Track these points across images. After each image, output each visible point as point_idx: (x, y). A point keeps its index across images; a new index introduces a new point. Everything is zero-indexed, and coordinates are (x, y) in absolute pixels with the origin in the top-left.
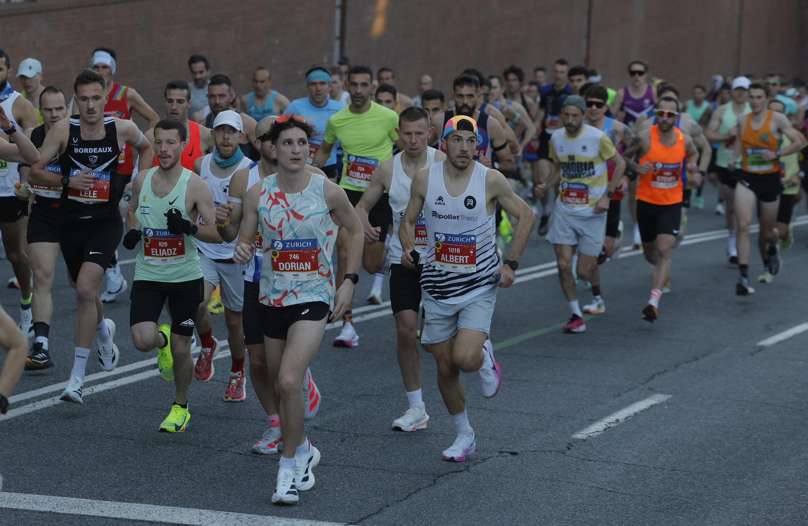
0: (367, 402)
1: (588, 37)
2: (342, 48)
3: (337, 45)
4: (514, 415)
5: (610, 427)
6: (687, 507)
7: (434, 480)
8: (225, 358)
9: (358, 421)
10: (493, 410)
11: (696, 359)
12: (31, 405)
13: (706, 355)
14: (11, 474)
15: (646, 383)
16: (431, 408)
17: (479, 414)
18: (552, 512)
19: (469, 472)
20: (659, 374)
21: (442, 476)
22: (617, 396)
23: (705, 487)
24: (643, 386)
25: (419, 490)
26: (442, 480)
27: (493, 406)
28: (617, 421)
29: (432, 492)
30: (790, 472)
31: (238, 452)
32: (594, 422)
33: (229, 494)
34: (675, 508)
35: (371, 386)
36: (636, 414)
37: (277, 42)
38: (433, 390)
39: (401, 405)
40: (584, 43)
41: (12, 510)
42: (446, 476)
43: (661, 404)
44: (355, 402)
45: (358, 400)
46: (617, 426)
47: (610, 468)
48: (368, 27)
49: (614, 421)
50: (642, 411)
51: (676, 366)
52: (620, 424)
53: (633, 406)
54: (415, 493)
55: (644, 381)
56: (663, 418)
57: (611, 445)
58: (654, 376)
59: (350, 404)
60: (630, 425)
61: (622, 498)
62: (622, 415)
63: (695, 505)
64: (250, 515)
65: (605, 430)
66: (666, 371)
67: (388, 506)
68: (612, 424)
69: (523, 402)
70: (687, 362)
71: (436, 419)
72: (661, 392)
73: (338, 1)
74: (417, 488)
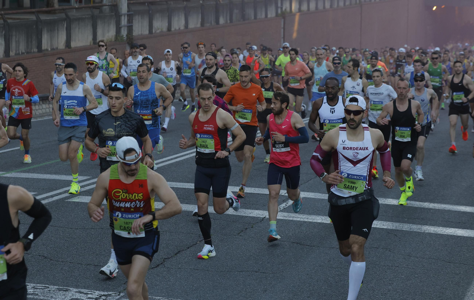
2: (284, 40)
3: (282, 40)
12: (189, 155)
14: (183, 177)
31: (254, 168)
33: (252, 182)
41: (184, 188)
64: (258, 189)
67: (302, 185)
73: (282, 26)
74: (310, 179)
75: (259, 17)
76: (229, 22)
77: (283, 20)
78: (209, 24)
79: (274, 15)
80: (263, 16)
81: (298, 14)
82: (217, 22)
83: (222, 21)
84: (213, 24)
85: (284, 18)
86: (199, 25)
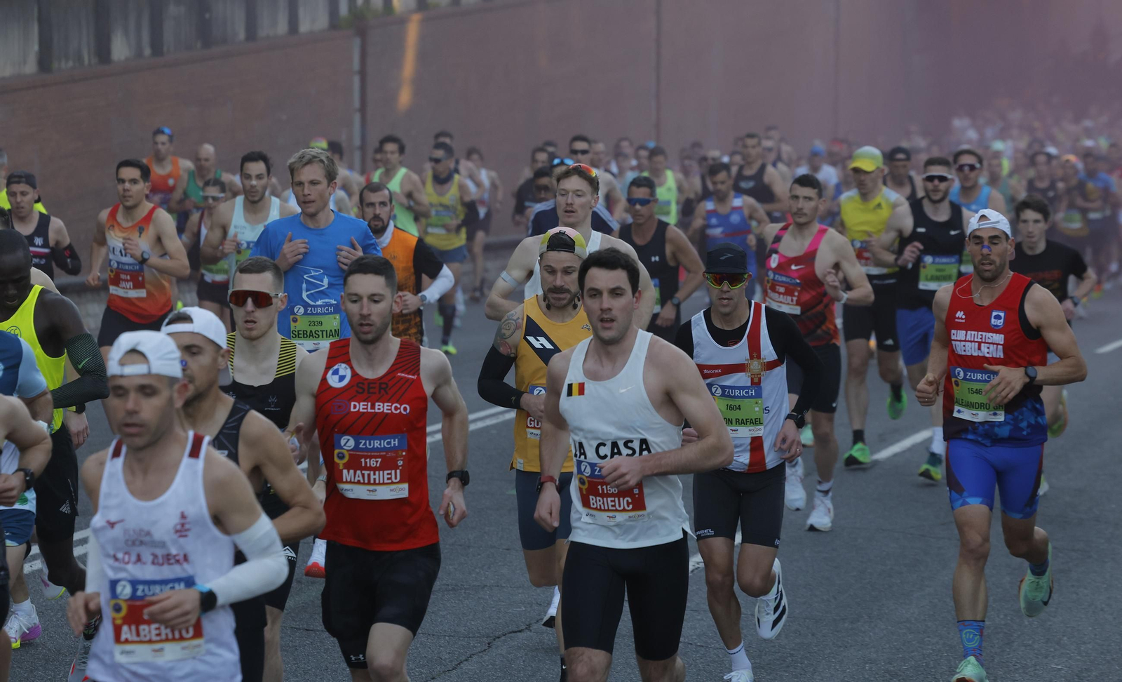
2: (363, 122)
3: (357, 118)
6: (792, 660)
7: (489, 644)
16: (483, 555)
18: (632, 676)
19: (531, 631)
21: (499, 638)
23: (813, 635)
25: (471, 657)
26: (498, 642)
29: (486, 658)
30: (912, 611)
34: (778, 662)
37: (284, 117)
42: (503, 638)
47: (699, 617)
48: (392, 99)
54: (466, 660)
57: (700, 590)
61: (715, 654)
63: (801, 658)
67: (433, 678)
73: (356, 65)
74: (468, 655)
75: (264, 30)
76: (147, 51)
77: (357, 42)
78: (71, 64)
79: (322, 22)
80: (282, 27)
81: (416, 18)
82: (103, 53)
83: (120, 49)
84: (86, 62)
85: (362, 33)
86: (31, 67)
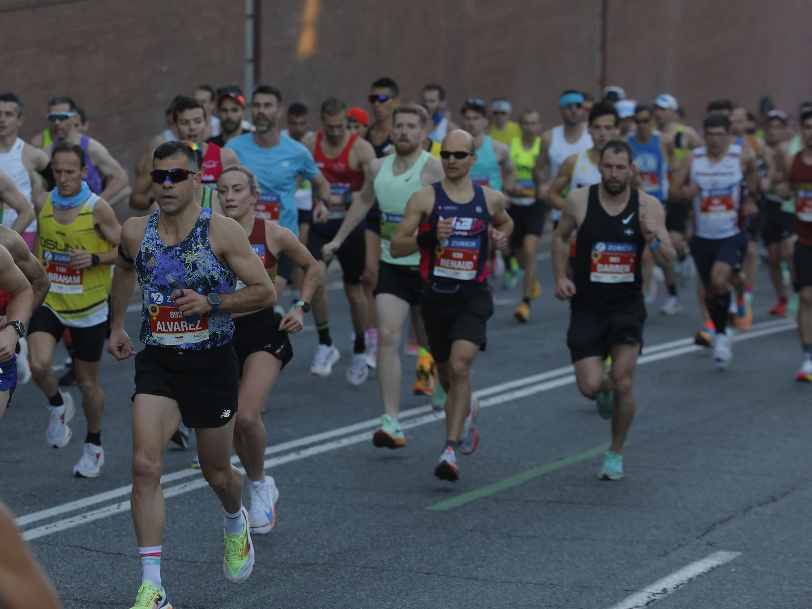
0: (308, 573)
1: (603, 48)
2: (257, 74)
3: (249, 70)
4: (517, 586)
5: (655, 599)
8: (107, 518)
9: (297, 601)
10: (488, 580)
11: (774, 500)
13: (787, 493)
15: (703, 535)
16: (399, 580)
17: (468, 587)
20: (721, 522)
22: (664, 556)
24: (699, 541)
27: (487, 574)
28: (665, 590)
32: (631, 594)
35: (314, 551)
36: (690, 580)
37: (165, 69)
38: (402, 554)
39: (357, 577)
40: (598, 56)
43: (727, 565)
44: (293, 574)
45: (295, 571)
46: (665, 598)
48: (292, 45)
49: (660, 592)
50: (699, 576)
51: (745, 511)
52: (669, 595)
53: (686, 568)
55: (700, 533)
56: (729, 586)
58: (714, 525)
59: (285, 578)
60: (683, 596)
62: (671, 582)
65: (647, 604)
66: (731, 518)
68: (657, 596)
69: (529, 567)
70: (760, 505)
71: (407, 595)
72: (726, 548)
73: (249, 7)
